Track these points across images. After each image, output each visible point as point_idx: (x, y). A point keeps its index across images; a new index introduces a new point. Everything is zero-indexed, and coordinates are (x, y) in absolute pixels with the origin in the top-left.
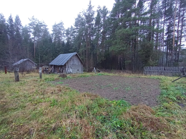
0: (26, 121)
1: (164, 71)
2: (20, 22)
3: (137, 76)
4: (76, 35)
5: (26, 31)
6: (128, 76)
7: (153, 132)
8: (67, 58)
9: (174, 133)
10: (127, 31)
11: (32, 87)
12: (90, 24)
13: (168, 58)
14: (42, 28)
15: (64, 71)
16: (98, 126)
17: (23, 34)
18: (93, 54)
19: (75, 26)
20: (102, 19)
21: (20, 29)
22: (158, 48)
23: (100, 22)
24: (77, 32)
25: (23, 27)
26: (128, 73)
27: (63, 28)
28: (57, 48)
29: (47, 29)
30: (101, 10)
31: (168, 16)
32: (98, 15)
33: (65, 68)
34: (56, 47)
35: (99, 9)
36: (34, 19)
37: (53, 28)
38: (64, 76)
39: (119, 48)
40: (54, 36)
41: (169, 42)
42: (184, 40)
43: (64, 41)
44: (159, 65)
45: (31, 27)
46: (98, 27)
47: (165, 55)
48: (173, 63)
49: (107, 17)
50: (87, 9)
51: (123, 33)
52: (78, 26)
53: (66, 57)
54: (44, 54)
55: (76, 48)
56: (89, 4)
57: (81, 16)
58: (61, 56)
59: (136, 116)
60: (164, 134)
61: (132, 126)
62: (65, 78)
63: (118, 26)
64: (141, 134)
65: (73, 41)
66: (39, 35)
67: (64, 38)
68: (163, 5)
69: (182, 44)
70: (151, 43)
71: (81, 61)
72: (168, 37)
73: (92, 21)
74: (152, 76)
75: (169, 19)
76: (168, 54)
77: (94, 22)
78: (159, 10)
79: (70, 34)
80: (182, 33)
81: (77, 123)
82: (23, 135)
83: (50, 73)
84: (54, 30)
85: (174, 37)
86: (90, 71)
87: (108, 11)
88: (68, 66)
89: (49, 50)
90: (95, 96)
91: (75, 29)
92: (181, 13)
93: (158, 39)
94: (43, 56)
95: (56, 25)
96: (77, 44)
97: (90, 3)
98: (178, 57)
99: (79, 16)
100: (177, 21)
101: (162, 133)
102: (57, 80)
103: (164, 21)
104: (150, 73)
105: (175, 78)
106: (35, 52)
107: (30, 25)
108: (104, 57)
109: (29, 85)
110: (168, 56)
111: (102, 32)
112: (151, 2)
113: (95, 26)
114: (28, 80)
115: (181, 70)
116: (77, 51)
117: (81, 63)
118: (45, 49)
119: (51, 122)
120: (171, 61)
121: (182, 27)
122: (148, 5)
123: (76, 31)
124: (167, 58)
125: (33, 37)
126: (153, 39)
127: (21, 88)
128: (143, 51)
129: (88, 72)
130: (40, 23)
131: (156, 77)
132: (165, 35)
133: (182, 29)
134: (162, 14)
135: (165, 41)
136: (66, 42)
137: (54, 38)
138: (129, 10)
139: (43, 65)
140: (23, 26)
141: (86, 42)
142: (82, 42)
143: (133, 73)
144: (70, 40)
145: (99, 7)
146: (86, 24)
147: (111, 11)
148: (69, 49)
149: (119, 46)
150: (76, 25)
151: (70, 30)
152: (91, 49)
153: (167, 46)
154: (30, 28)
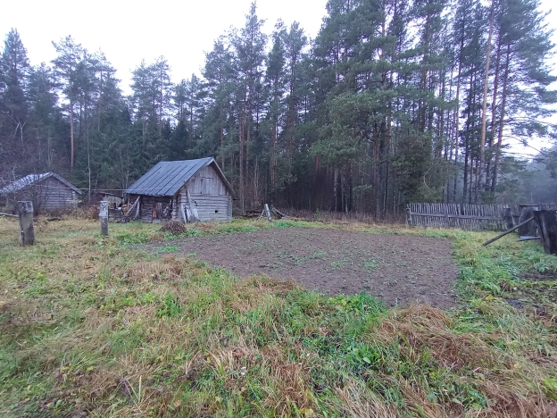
0: (99, 359)
1: (462, 216)
2: (24, 52)
3: (390, 230)
4: (206, 104)
5: (41, 82)
6: (364, 229)
7: (454, 371)
8: (182, 173)
9: (507, 370)
10: (361, 100)
11: (83, 262)
12: (251, 75)
13: (469, 181)
14: (98, 75)
15: (174, 213)
16: (315, 363)
17: (32, 92)
18: (259, 163)
19: (205, 76)
20: (288, 61)
21: (22, 76)
22: (443, 153)
23: (280, 68)
24: (211, 96)
25: (32, 69)
26: (361, 221)
27: (166, 81)
28: (147, 141)
29: (113, 79)
30: (286, 35)
31: (469, 65)
32: (277, 47)
33: (178, 203)
34: (144, 138)
35: (280, 29)
36: (71, 46)
37: (134, 79)
38: (177, 229)
39: (338, 149)
40: (137, 105)
41: (472, 137)
42: (510, 132)
43: (169, 120)
44: (445, 199)
45: (60, 70)
46: (276, 83)
47: (461, 173)
48: (483, 194)
49: (304, 56)
50: (244, 27)
51: (351, 105)
52: (214, 78)
53: (179, 169)
54: (106, 160)
55: (206, 143)
56: (250, 14)
57: (225, 47)
58: (164, 167)
59: (407, 333)
60: (481, 375)
61: (403, 358)
62: (182, 235)
63: (335, 83)
64: (428, 375)
65: (196, 123)
66: (88, 98)
67: (171, 113)
68: (456, 33)
69: (503, 143)
70: (425, 137)
71: (224, 184)
72: (468, 123)
73: (260, 64)
74: (430, 231)
75: (471, 72)
76: (469, 168)
77: (263, 68)
78: (445, 45)
79: (187, 99)
80: (503, 112)
81: (255, 358)
82: (105, 396)
83: (127, 220)
84: (137, 86)
85: (484, 123)
86: (252, 213)
87: (305, 38)
88: (187, 199)
89: (122, 146)
90: (285, 284)
91: (206, 85)
92: (503, 60)
93: (442, 125)
94: (100, 166)
95: (146, 71)
96: (211, 131)
97: (253, 10)
98: (494, 178)
99: (219, 48)
100: (492, 79)
101: (478, 371)
102: (155, 241)
103: (459, 77)
104: (424, 220)
105: (490, 235)
106: (75, 151)
107: (58, 63)
108: (293, 174)
109: (71, 255)
110: (469, 176)
111: (288, 100)
112: (425, 22)
113: (266, 81)
114: (64, 241)
115: (502, 215)
116: (210, 152)
117: (227, 189)
118: (109, 144)
119: (177, 358)
120: (475, 188)
121: (504, 97)
122: (417, 30)
123: (207, 92)
124: (465, 181)
125: (68, 102)
126: (430, 127)
127: (50, 266)
128: (403, 157)
129: (247, 217)
130: (90, 61)
131: (441, 231)
132: (460, 115)
133: (504, 102)
134: (453, 59)
135: (461, 134)
136: (175, 123)
137: (136, 110)
138: (365, 41)
139: (104, 195)
140: (32, 65)
141: (237, 128)
142: (227, 128)
143: (377, 222)
144: (189, 120)
145: (280, 25)
146: (240, 73)
147: (314, 38)
148: (186, 147)
149: (337, 143)
150: (208, 74)
151: (188, 88)
152: (253, 149)
153: (467, 147)
154: (59, 74)
